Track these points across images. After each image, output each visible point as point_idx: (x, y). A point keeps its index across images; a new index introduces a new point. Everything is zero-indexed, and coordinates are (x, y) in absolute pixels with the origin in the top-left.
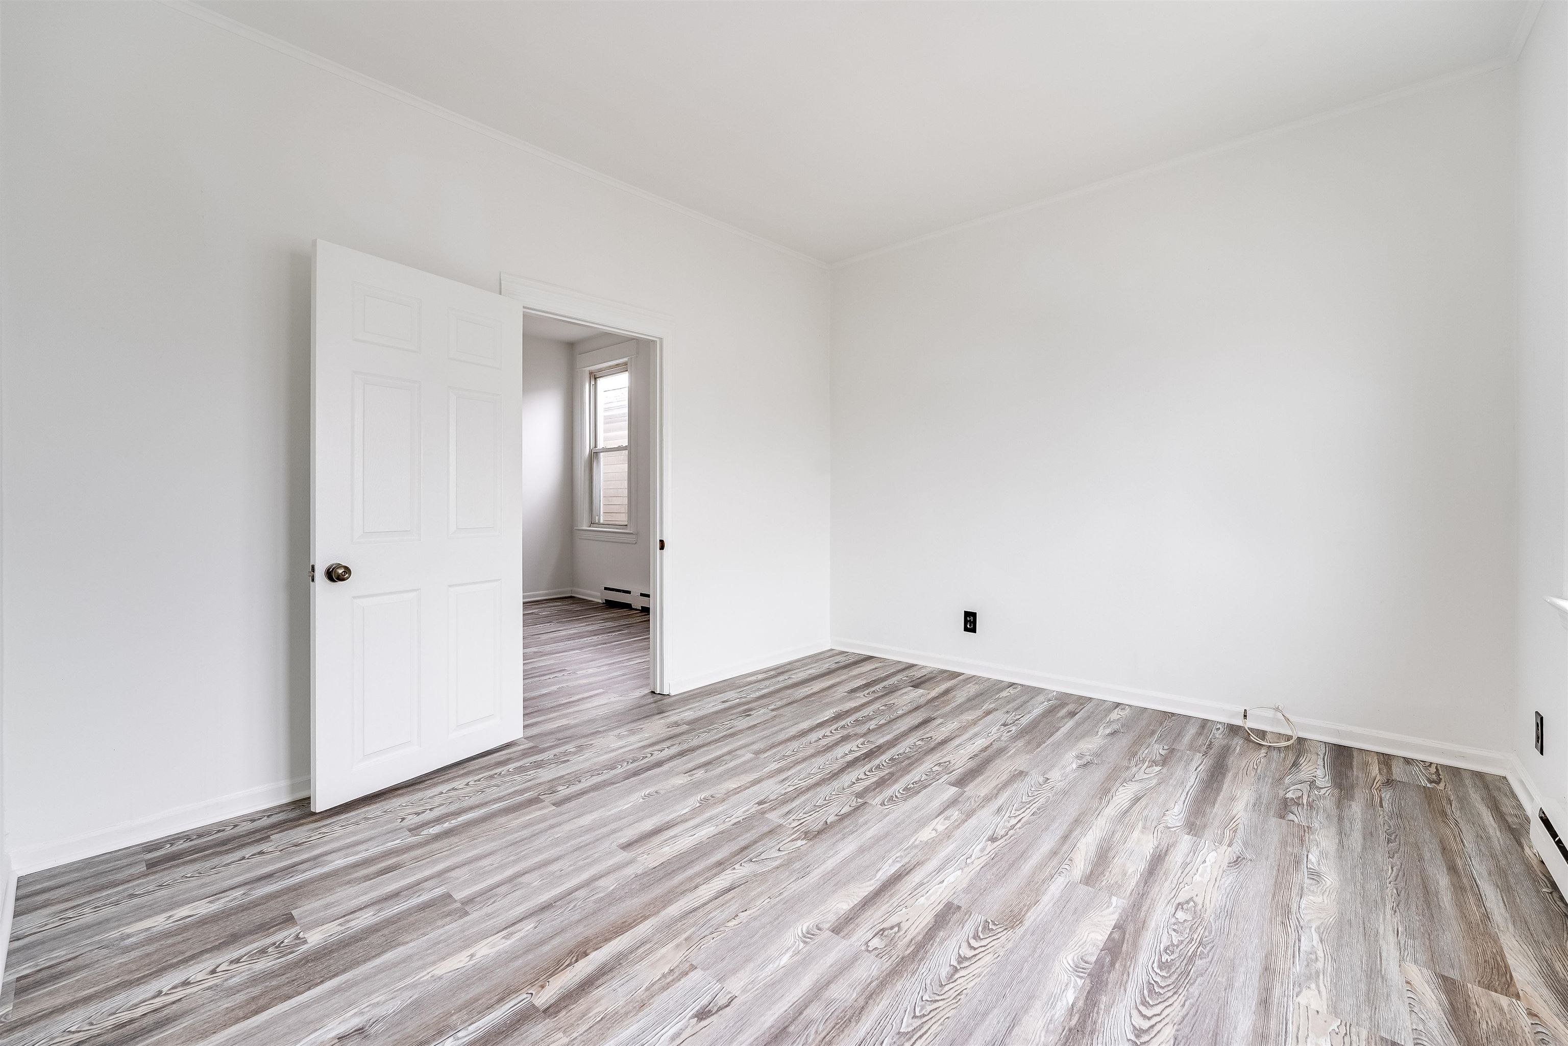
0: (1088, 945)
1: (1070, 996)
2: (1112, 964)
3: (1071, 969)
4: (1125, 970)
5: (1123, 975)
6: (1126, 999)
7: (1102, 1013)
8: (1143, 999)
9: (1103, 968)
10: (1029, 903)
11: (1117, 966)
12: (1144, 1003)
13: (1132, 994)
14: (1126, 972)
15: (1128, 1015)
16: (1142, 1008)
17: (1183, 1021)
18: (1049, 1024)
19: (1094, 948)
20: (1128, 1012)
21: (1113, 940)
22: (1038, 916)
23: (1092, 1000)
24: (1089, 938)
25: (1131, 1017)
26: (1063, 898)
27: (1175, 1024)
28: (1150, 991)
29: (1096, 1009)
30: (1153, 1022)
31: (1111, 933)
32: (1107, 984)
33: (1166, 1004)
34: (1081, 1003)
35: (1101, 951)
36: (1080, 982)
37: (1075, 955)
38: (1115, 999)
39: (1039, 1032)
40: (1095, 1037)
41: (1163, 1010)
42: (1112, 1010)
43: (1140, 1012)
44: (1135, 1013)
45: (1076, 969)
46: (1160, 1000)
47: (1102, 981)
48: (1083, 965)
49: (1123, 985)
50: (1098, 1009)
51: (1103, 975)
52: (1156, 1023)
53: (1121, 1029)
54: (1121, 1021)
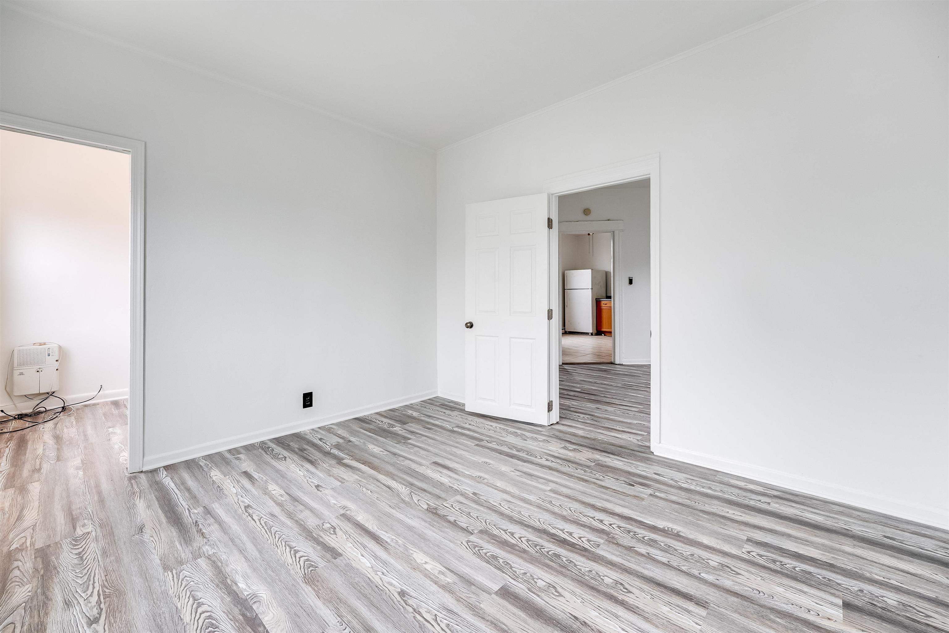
0: (265, 609)
1: (242, 585)
2: (243, 615)
3: (256, 593)
4: (235, 620)
5: (233, 617)
6: (220, 610)
7: (223, 594)
8: (212, 618)
9: (245, 608)
10: (320, 592)
11: (241, 617)
12: (210, 617)
13: (220, 614)
14: (233, 619)
15: (211, 605)
16: (208, 614)
17: (184, 630)
18: (236, 571)
19: (261, 611)
20: (212, 606)
21: (259, 626)
22: (306, 594)
23: (233, 594)
24: (270, 612)
25: (209, 606)
26: (313, 614)
27: (187, 624)
28: (213, 624)
29: (226, 593)
30: (198, 614)
31: (265, 628)
32: (234, 605)
33: (199, 628)
34: (235, 588)
35: (257, 614)
36: (246, 593)
37: (264, 599)
38: (224, 604)
39: (236, 566)
40: (215, 586)
41: (198, 624)
42: (220, 600)
43: (207, 612)
44: (209, 609)
45: (255, 596)
46: (204, 626)
47: (238, 604)
48: (255, 600)
49: (227, 613)
50: (225, 594)
51: (241, 606)
52: (196, 616)
53: (208, 598)
54: (211, 600)
